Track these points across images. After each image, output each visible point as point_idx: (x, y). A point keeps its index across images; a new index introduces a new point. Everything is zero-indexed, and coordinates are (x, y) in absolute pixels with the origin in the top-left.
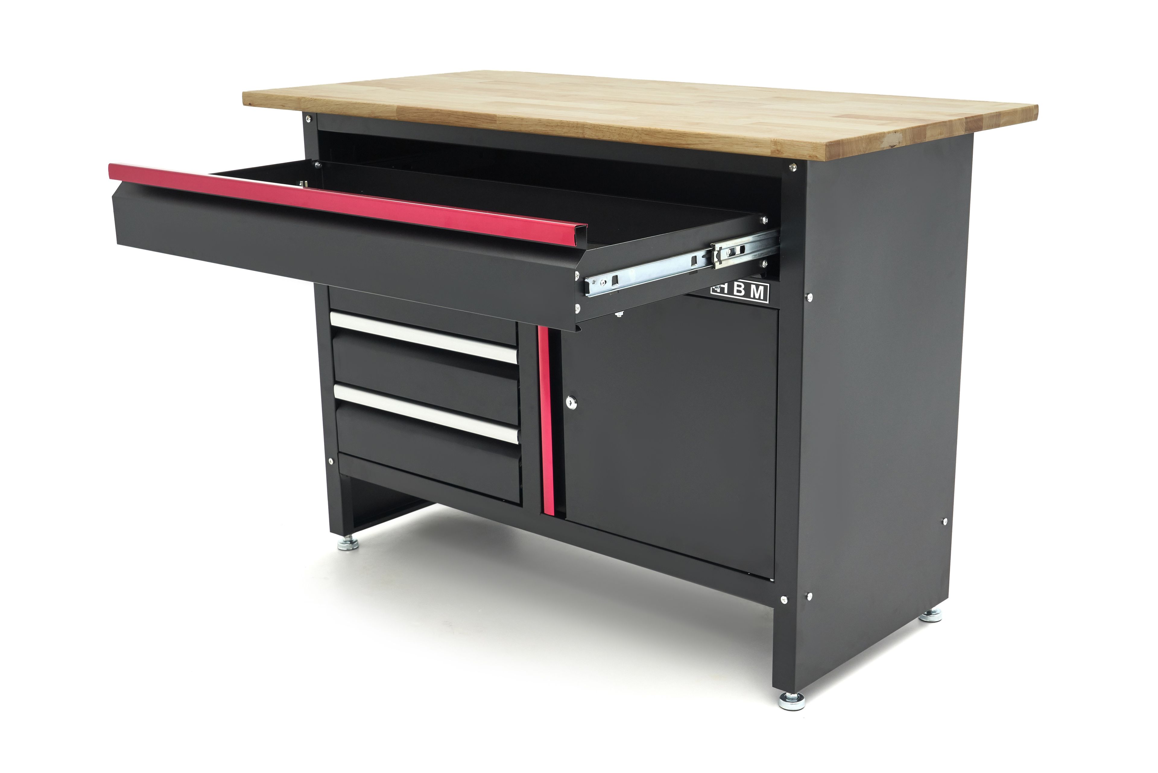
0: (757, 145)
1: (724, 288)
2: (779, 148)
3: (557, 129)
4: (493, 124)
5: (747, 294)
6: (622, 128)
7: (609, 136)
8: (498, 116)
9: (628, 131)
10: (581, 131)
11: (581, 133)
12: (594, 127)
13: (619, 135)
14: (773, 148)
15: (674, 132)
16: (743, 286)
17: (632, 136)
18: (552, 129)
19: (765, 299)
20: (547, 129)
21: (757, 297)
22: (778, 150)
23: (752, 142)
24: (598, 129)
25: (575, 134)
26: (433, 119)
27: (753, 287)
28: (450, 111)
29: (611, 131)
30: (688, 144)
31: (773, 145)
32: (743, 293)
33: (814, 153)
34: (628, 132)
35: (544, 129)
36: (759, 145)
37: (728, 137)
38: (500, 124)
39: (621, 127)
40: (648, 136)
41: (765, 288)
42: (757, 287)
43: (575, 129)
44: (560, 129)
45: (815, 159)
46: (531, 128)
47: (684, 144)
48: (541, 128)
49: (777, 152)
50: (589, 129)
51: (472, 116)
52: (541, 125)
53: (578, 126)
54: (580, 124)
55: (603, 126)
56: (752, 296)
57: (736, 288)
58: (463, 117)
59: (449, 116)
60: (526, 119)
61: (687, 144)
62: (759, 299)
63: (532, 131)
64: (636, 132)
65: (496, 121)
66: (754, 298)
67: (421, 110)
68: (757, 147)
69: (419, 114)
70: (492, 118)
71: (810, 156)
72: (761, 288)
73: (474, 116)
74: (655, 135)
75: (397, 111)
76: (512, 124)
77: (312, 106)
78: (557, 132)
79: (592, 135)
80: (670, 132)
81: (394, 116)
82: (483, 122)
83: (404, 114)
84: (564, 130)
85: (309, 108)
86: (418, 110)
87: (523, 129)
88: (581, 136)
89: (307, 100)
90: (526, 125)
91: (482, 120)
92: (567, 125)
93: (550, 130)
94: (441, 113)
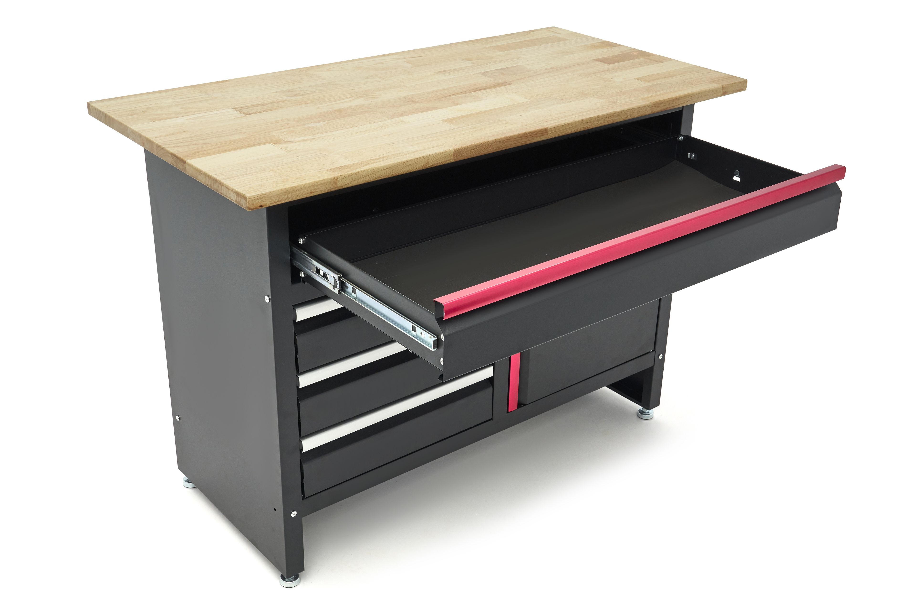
3: (594, 123)
4: (545, 136)
6: (639, 107)
7: (630, 116)
11: (611, 120)
17: (645, 111)
18: (592, 124)
20: (588, 125)
23: (713, 92)
24: (624, 113)
25: (608, 122)
26: (491, 149)
28: (507, 137)
29: (632, 112)
35: (585, 126)
37: (701, 93)
43: (607, 119)
44: (597, 123)
46: (574, 129)
47: (676, 106)
50: (618, 115)
52: (583, 124)
54: (612, 114)
58: (519, 139)
59: (506, 142)
60: (572, 123)
63: (575, 131)
64: (648, 107)
65: (547, 132)
67: (479, 145)
69: (477, 149)
70: (545, 131)
73: (529, 135)
74: (659, 106)
75: (453, 154)
76: (560, 131)
77: (352, 180)
78: (595, 125)
79: (619, 119)
80: (668, 100)
81: (451, 160)
82: (537, 137)
83: (462, 154)
84: (600, 122)
85: (348, 183)
86: (476, 146)
87: (569, 132)
88: (612, 122)
89: (345, 177)
90: (571, 127)
91: (535, 135)
92: (602, 118)
93: (590, 125)
94: (498, 142)
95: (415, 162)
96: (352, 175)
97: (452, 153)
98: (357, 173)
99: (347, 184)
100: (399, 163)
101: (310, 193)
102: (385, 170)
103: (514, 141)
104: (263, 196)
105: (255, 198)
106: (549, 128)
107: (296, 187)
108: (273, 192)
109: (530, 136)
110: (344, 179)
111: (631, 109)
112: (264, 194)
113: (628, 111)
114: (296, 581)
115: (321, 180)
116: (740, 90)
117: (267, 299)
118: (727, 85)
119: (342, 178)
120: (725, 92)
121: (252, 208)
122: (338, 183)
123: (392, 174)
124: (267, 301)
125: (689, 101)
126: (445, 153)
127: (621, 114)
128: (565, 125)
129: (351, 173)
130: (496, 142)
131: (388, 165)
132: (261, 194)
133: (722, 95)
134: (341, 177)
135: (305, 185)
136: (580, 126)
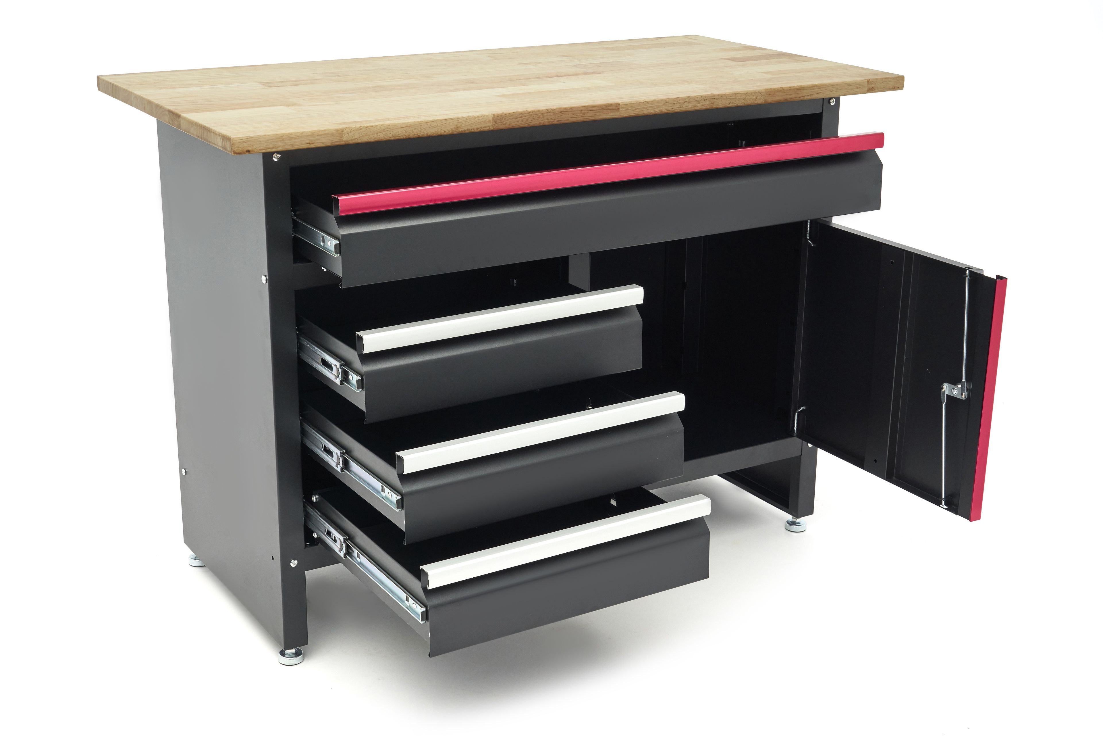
2: (873, 86)
4: (615, 113)
7: (735, 103)
9: (753, 94)
11: (708, 104)
12: (721, 97)
13: (744, 100)
17: (756, 99)
18: (679, 107)
20: (675, 107)
23: (853, 85)
24: (725, 98)
25: (702, 106)
26: (542, 120)
28: (564, 108)
29: (737, 98)
30: (804, 96)
33: (897, 85)
36: (859, 87)
38: (623, 111)
39: (746, 92)
40: (770, 96)
43: (702, 102)
44: (687, 105)
46: (656, 110)
47: (800, 97)
48: (668, 107)
50: (717, 99)
52: (668, 104)
53: (706, 99)
54: (708, 96)
58: (580, 112)
59: (563, 114)
60: (652, 101)
61: (802, 97)
63: (658, 112)
64: (759, 94)
65: (619, 109)
67: (525, 114)
68: (857, 88)
69: (524, 118)
70: (616, 107)
73: (593, 109)
74: (776, 94)
75: (493, 120)
76: (636, 109)
77: (362, 135)
78: (683, 108)
79: (719, 105)
80: (789, 88)
81: (489, 126)
82: (604, 113)
83: (503, 122)
84: (692, 105)
85: (357, 138)
86: (523, 114)
87: (649, 112)
88: (709, 107)
89: (353, 130)
90: (652, 107)
91: (602, 111)
92: (694, 100)
93: (677, 107)
94: (552, 112)
95: (442, 123)
96: (361, 129)
97: (491, 118)
98: (368, 127)
99: (355, 139)
100: (421, 122)
101: (309, 143)
102: (404, 128)
103: (573, 114)
104: (251, 139)
105: (241, 141)
106: (620, 104)
107: (292, 134)
108: (263, 136)
109: (596, 111)
110: (351, 132)
111: (736, 94)
112: (252, 138)
113: (731, 95)
114: (297, 658)
115: (323, 130)
116: (894, 88)
117: (264, 279)
118: (875, 79)
119: (349, 131)
120: (872, 88)
121: (237, 152)
122: (343, 136)
123: (412, 134)
124: (264, 282)
125: (819, 93)
126: (482, 118)
128: (643, 102)
129: (361, 127)
130: (550, 113)
131: (408, 123)
132: (249, 137)
133: (867, 92)
134: (348, 129)
135: (303, 133)
136: (663, 106)
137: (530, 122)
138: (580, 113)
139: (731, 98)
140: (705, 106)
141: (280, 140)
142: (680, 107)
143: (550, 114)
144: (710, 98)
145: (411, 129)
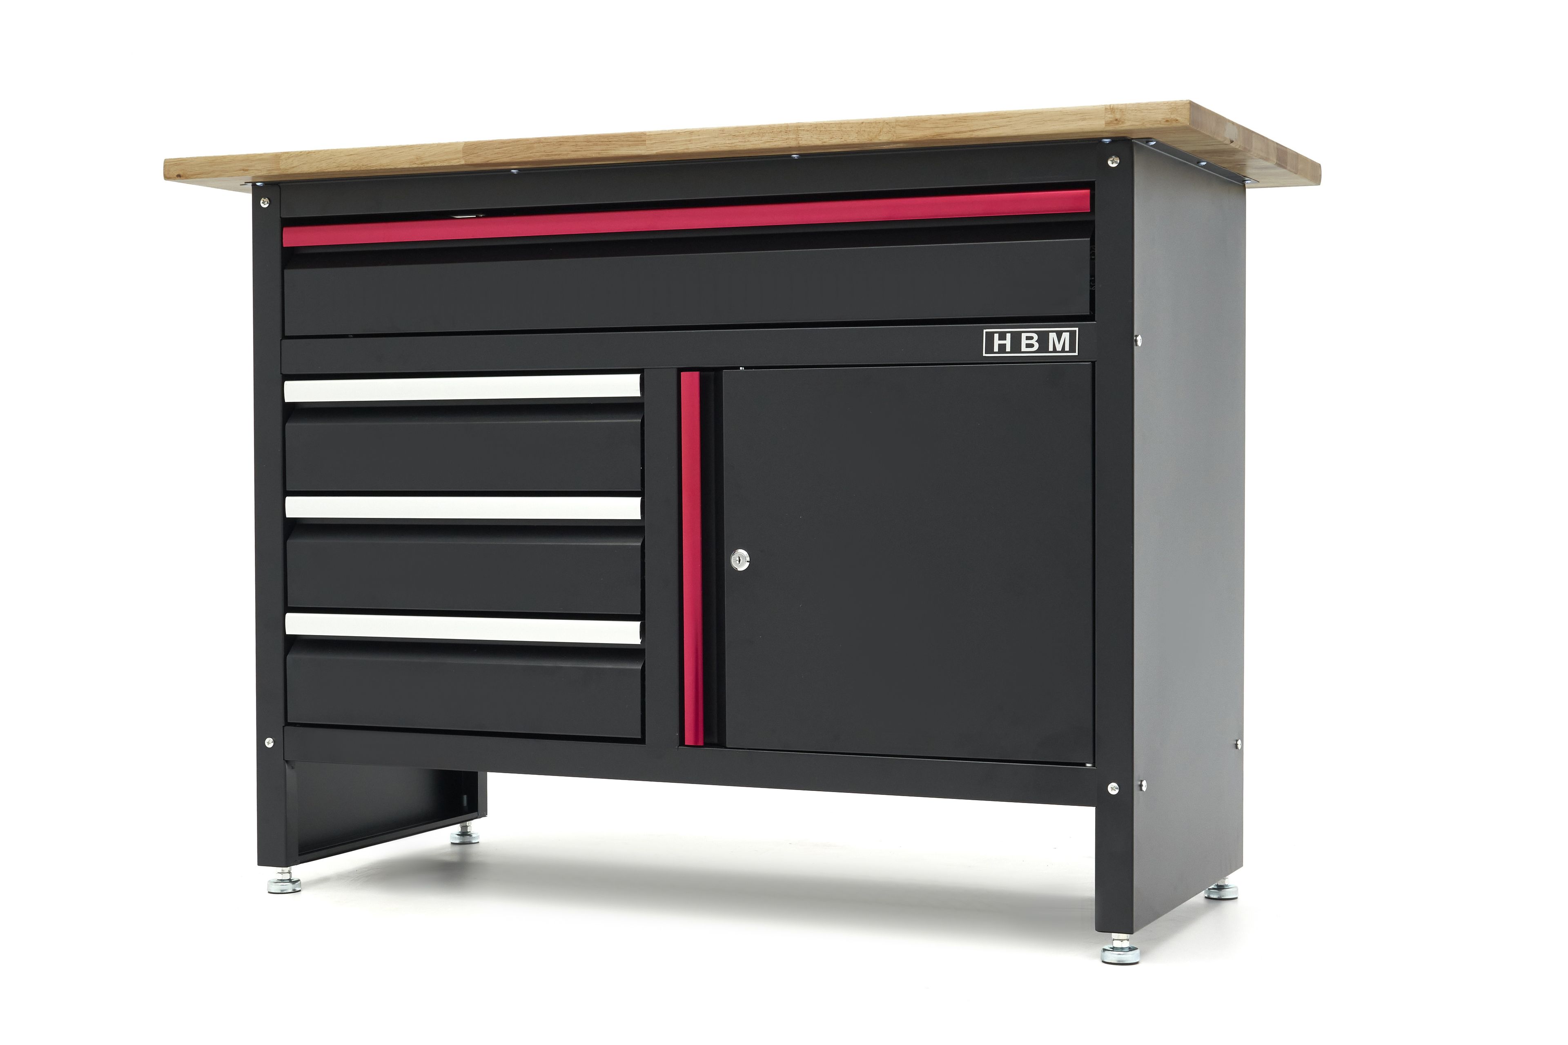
0: (1084, 117)
1: (1005, 345)
2: (1118, 116)
3: (751, 139)
4: (640, 147)
5: (1043, 346)
6: (863, 123)
7: (841, 137)
8: (649, 134)
9: (874, 125)
10: (794, 136)
11: (793, 138)
13: (857, 133)
14: (1110, 117)
15: (951, 117)
16: (1036, 337)
17: (880, 132)
18: (743, 140)
19: (1072, 349)
21: (1059, 348)
22: (1116, 120)
24: (822, 129)
25: (783, 142)
27: (1053, 336)
29: (844, 129)
30: (973, 131)
31: (1108, 114)
32: (1036, 346)
33: (1172, 116)
34: (874, 127)
35: (728, 142)
36: (1087, 117)
38: (652, 144)
39: (860, 122)
40: (906, 128)
41: (1072, 334)
42: (1059, 335)
43: (782, 135)
44: (757, 139)
45: (1174, 124)
46: (706, 144)
48: (723, 142)
49: (1115, 122)
50: (808, 131)
51: (603, 140)
52: (724, 136)
53: (789, 129)
54: (792, 126)
55: (831, 124)
56: (1051, 349)
57: (1024, 342)
58: (586, 143)
59: (560, 145)
61: (970, 131)
62: (1063, 350)
63: (708, 147)
64: (886, 126)
66: (1055, 351)
67: (509, 143)
68: (1084, 119)
69: (505, 149)
70: (639, 138)
71: (1167, 121)
72: (1066, 336)
73: (606, 140)
74: (917, 126)
75: (463, 150)
76: (672, 142)
77: (302, 163)
78: (752, 143)
79: (813, 139)
80: (943, 117)
81: (457, 158)
82: (622, 146)
83: (477, 153)
84: (765, 139)
85: (296, 167)
86: (503, 144)
87: (692, 149)
89: (292, 156)
90: (699, 139)
91: (620, 143)
92: (769, 131)
93: (740, 142)
94: (545, 143)
96: (301, 155)
97: (461, 148)
98: (309, 153)
99: (294, 167)
100: (372, 149)
101: (243, 170)
102: (351, 156)
103: (576, 145)
104: (184, 161)
105: (172, 163)
108: (195, 158)
109: (610, 143)
110: (289, 158)
111: (841, 124)
113: (833, 126)
119: (286, 158)
121: (168, 176)
122: (280, 162)
123: (361, 164)
125: (1004, 126)
126: (448, 147)
127: (815, 129)
128: (684, 132)
134: (286, 155)
136: (717, 139)
137: (514, 154)
138: (586, 146)
139: (833, 129)
140: (787, 141)
141: (213, 164)
142: (745, 142)
143: (542, 144)
144: (796, 129)
145: (359, 157)
